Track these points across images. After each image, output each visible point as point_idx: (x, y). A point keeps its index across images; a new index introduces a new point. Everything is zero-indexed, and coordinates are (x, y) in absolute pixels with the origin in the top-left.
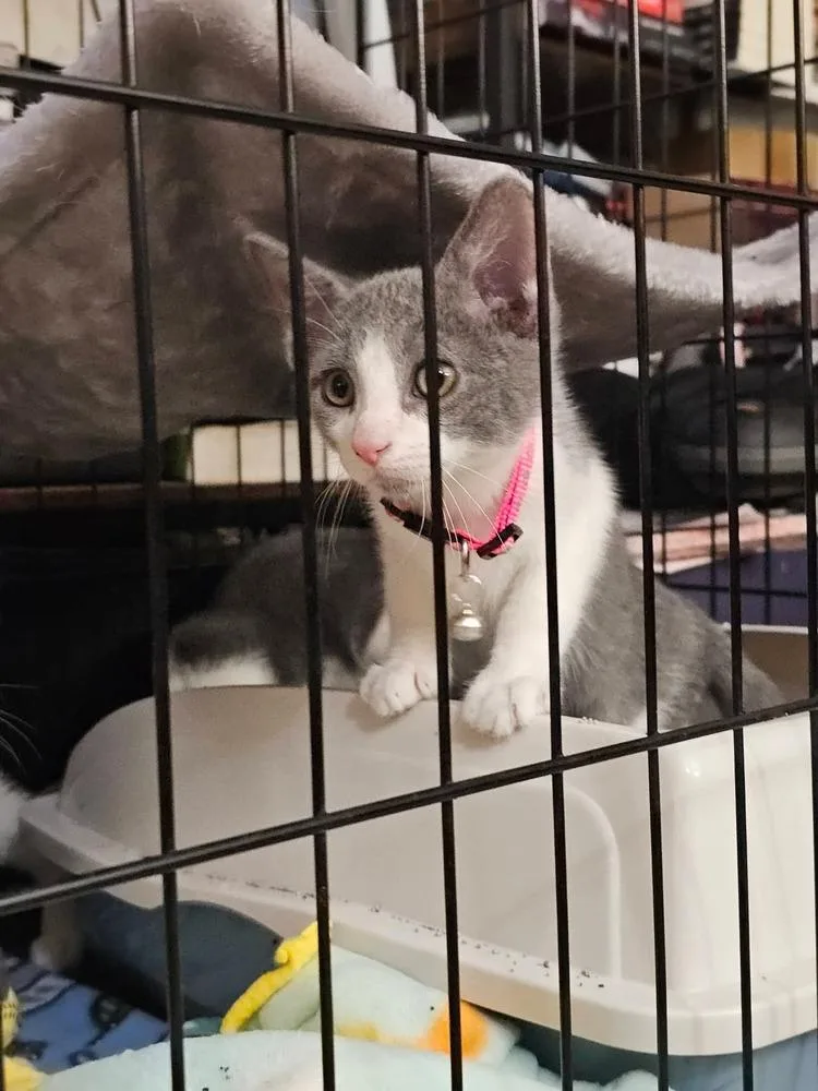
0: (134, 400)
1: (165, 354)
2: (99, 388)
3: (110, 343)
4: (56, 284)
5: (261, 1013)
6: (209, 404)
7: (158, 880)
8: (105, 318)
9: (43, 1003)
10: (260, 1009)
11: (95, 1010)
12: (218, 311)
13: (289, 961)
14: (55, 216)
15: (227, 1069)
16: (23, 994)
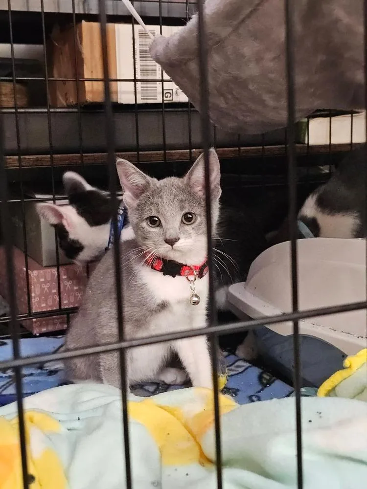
0: (284, 103)
1: (300, 79)
2: (267, 97)
3: (272, 76)
4: (249, 49)
5: (337, 389)
6: (318, 104)
7: (290, 324)
8: (271, 64)
9: (237, 372)
10: (336, 386)
11: (260, 378)
12: (324, 57)
13: (350, 366)
14: (249, 16)
15: (320, 413)
16: (230, 368)
